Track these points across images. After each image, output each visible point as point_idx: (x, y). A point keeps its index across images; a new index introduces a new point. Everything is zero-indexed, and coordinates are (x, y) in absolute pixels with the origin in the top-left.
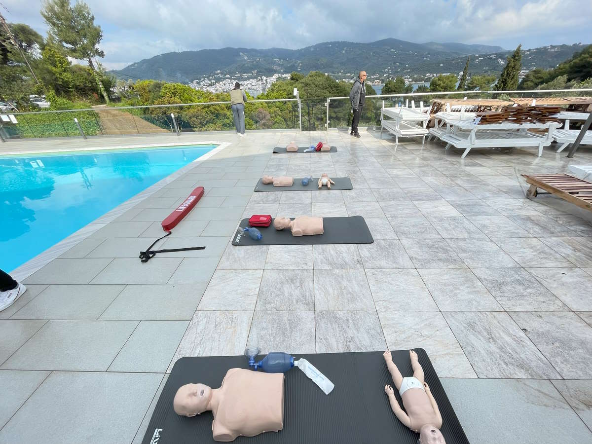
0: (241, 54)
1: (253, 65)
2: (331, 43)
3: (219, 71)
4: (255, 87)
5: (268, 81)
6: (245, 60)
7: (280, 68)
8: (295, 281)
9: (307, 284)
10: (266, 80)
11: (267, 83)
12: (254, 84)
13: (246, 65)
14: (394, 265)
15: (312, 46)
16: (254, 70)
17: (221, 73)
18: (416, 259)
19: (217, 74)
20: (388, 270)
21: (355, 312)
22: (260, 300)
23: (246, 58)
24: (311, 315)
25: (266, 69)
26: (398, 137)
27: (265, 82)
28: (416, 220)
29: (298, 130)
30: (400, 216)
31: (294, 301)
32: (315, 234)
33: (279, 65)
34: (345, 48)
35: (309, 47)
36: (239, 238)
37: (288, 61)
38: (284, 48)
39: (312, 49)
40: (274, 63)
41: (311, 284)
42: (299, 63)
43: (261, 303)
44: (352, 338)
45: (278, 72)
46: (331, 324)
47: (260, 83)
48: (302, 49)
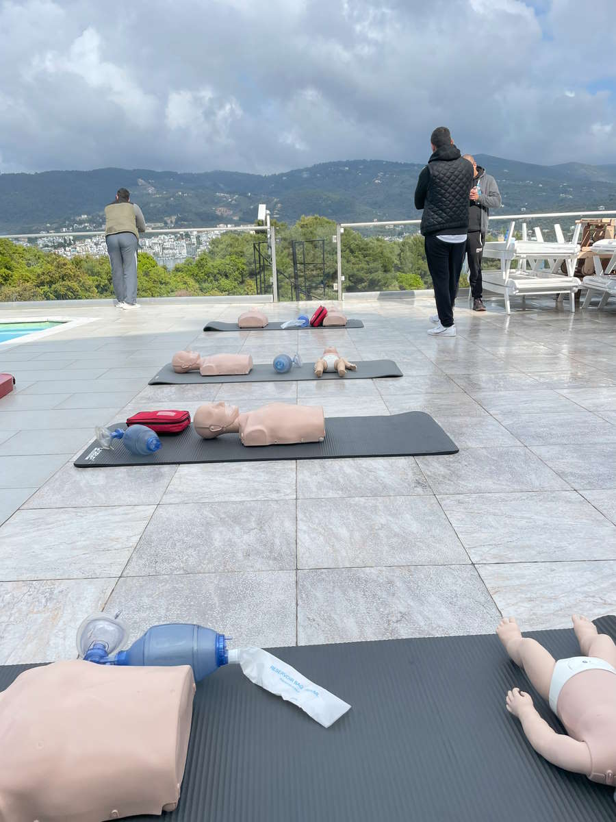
0: (141, 181)
1: (167, 204)
2: (347, 163)
3: (84, 217)
4: (171, 251)
5: (203, 238)
6: (149, 194)
7: (231, 212)
8: (244, 520)
9: (276, 524)
10: (198, 238)
11: (199, 243)
12: (167, 245)
13: (151, 205)
14: (516, 487)
15: (307, 169)
16: (170, 215)
17: (89, 221)
18: (572, 474)
19: (81, 223)
20: (497, 495)
21: (412, 567)
22: (141, 558)
23: (151, 190)
24: (289, 577)
25: (198, 214)
26: (510, 296)
27: (194, 241)
28: (565, 417)
29: (270, 299)
30: (524, 411)
31: (240, 555)
32: (303, 441)
33: (229, 205)
34: (380, 174)
35: (300, 171)
36: (96, 454)
37: (249, 198)
38: (241, 171)
39: (305, 175)
40: (217, 202)
41: (289, 525)
42: (277, 203)
43: (142, 562)
44: (403, 615)
45: (227, 221)
46: (344, 592)
47: (183, 243)
48: (282, 175)
